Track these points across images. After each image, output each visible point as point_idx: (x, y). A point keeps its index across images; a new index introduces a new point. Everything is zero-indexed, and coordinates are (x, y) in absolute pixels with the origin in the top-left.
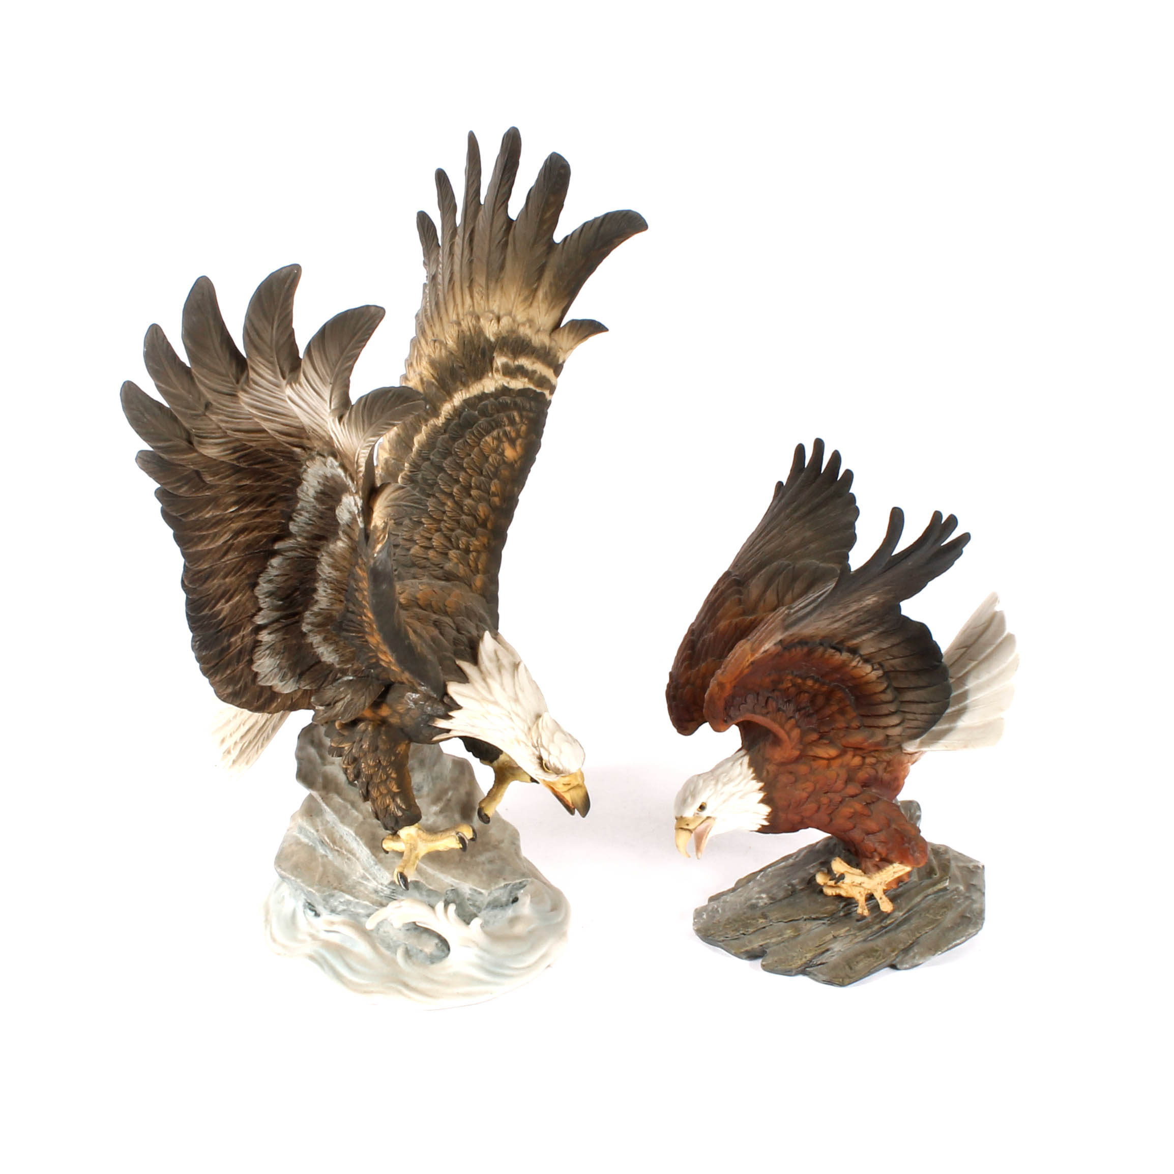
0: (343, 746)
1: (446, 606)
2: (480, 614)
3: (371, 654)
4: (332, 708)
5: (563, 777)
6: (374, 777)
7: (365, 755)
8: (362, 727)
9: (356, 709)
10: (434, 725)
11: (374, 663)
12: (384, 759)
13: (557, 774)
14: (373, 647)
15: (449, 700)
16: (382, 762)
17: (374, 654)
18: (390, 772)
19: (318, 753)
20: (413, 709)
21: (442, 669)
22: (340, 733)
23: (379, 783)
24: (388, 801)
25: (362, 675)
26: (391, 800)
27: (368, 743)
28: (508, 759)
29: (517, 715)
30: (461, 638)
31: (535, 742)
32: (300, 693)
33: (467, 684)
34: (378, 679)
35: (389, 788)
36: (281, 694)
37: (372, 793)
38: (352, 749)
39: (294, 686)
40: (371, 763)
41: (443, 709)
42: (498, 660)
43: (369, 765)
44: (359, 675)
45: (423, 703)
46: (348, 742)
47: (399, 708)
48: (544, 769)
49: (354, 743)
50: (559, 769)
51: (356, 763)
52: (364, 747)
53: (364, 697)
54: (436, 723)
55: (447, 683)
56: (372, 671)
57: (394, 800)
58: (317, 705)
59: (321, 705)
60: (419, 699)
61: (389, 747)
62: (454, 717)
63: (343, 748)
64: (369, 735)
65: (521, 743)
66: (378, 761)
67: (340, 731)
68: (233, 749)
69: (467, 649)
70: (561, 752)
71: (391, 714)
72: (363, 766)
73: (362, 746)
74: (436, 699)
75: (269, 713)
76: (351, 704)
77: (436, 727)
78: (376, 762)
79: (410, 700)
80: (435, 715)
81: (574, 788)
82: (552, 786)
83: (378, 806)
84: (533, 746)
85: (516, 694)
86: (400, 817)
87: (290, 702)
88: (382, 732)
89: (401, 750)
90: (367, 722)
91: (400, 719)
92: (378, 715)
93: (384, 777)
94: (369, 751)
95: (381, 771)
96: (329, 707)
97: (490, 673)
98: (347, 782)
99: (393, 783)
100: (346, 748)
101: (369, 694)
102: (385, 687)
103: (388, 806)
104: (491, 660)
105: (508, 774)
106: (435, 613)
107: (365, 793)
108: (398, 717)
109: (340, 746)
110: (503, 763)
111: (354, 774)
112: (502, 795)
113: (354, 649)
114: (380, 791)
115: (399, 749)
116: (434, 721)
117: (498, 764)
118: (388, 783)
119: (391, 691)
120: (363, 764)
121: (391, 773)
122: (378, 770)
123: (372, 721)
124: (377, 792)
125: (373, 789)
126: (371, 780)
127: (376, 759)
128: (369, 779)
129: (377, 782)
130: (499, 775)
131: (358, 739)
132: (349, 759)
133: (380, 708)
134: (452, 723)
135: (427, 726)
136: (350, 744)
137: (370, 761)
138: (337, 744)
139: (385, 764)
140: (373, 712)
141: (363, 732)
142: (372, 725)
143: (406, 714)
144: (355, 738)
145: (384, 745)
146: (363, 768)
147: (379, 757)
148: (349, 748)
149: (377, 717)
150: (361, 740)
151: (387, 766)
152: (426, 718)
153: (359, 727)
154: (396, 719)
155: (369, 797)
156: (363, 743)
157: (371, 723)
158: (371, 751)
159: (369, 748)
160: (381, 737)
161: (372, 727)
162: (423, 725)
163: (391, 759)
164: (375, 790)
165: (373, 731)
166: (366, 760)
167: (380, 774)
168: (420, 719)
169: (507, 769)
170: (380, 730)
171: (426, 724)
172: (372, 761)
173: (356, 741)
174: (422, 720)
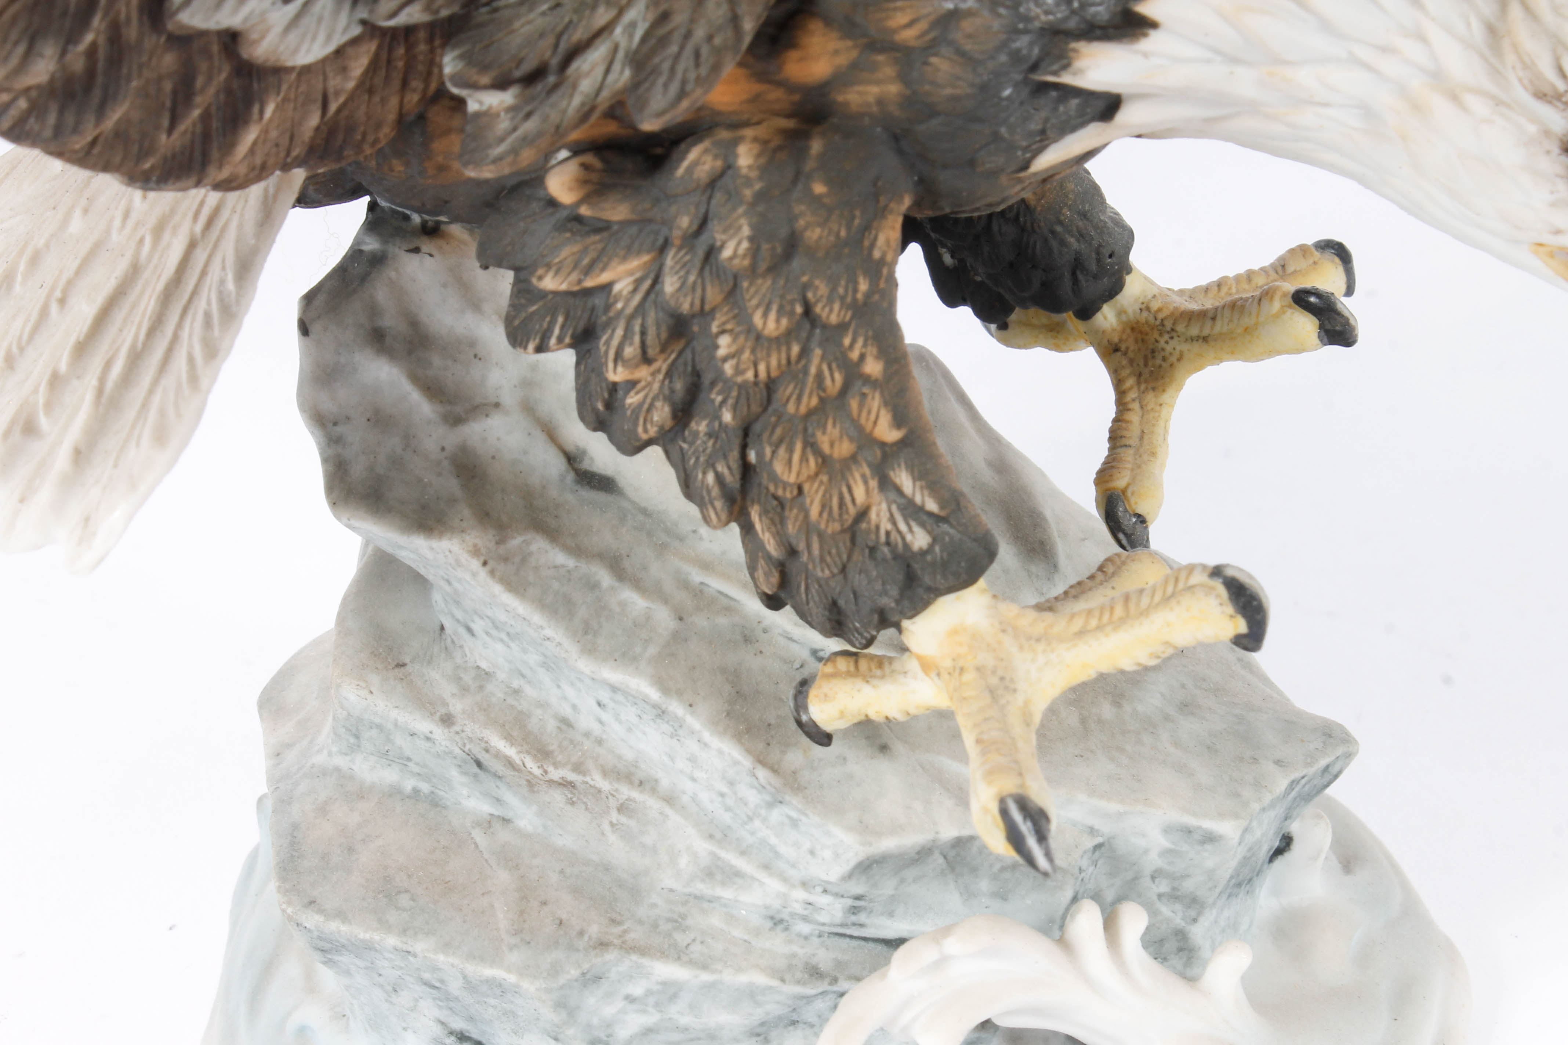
0: (605, 278)
4: (556, 86)
6: (787, 390)
7: (732, 293)
8: (696, 163)
10: (1066, 79)
12: (829, 300)
16: (818, 309)
18: (855, 355)
19: (414, 378)
20: (971, 13)
23: (810, 413)
24: (859, 493)
26: (873, 484)
27: (746, 231)
28: (1155, 290)
32: (359, 65)
35: (860, 429)
36: (279, 71)
37: (779, 467)
38: (656, 280)
39: (343, 18)
40: (771, 325)
43: (759, 337)
46: (629, 252)
47: (901, 19)
49: (662, 250)
51: (678, 346)
52: (727, 253)
54: (1078, 64)
57: (886, 484)
58: (475, 86)
59: (501, 84)
61: (843, 233)
62: (1154, 25)
63: (607, 287)
64: (748, 193)
66: (799, 309)
68: (49, 406)
71: (854, 66)
72: (721, 352)
73: (711, 252)
75: (218, 186)
76: (663, 42)
78: (791, 314)
80: (1072, 24)
83: (808, 528)
86: (923, 553)
87: (314, 120)
88: (810, 165)
90: (724, 134)
91: (903, 78)
92: (782, 83)
93: (834, 381)
94: (753, 268)
95: (818, 352)
96: (539, 87)
99: (875, 401)
100: (623, 286)
103: (863, 514)
107: (732, 479)
108: (889, 71)
109: (589, 283)
110: (1145, 308)
111: (669, 399)
114: (818, 453)
115: (881, 239)
116: (1065, 63)
118: (854, 404)
120: (724, 341)
121: (862, 357)
122: (805, 352)
123: (746, 124)
124: (804, 459)
125: (782, 451)
126: (765, 409)
127: (792, 302)
128: (755, 408)
129: (803, 409)
130: (1131, 362)
131: (685, 222)
132: (643, 333)
133: (793, 45)
134: (1146, 55)
135: (1025, 92)
136: (646, 258)
137: (765, 315)
138: (574, 276)
139: (834, 319)
140: (762, 77)
141: (713, 183)
142: (755, 139)
143: (931, 47)
144: (668, 223)
145: (822, 225)
146: (725, 359)
147: (805, 287)
148: (638, 283)
149: (776, 95)
150: (703, 224)
151: (842, 327)
152: (1031, 44)
153: (685, 164)
154: (878, 82)
155: (754, 492)
156: (719, 237)
157: (749, 132)
158: (763, 266)
159: (754, 252)
160: (808, 190)
161: (756, 148)
162: (1016, 86)
163: (855, 290)
164: (791, 451)
165: (764, 170)
166: (742, 317)
167: (813, 370)
168: (1003, 58)
169: (1168, 325)
170: (801, 154)
171: (1026, 81)
172: (772, 316)
173: (677, 234)
174: (1016, 57)
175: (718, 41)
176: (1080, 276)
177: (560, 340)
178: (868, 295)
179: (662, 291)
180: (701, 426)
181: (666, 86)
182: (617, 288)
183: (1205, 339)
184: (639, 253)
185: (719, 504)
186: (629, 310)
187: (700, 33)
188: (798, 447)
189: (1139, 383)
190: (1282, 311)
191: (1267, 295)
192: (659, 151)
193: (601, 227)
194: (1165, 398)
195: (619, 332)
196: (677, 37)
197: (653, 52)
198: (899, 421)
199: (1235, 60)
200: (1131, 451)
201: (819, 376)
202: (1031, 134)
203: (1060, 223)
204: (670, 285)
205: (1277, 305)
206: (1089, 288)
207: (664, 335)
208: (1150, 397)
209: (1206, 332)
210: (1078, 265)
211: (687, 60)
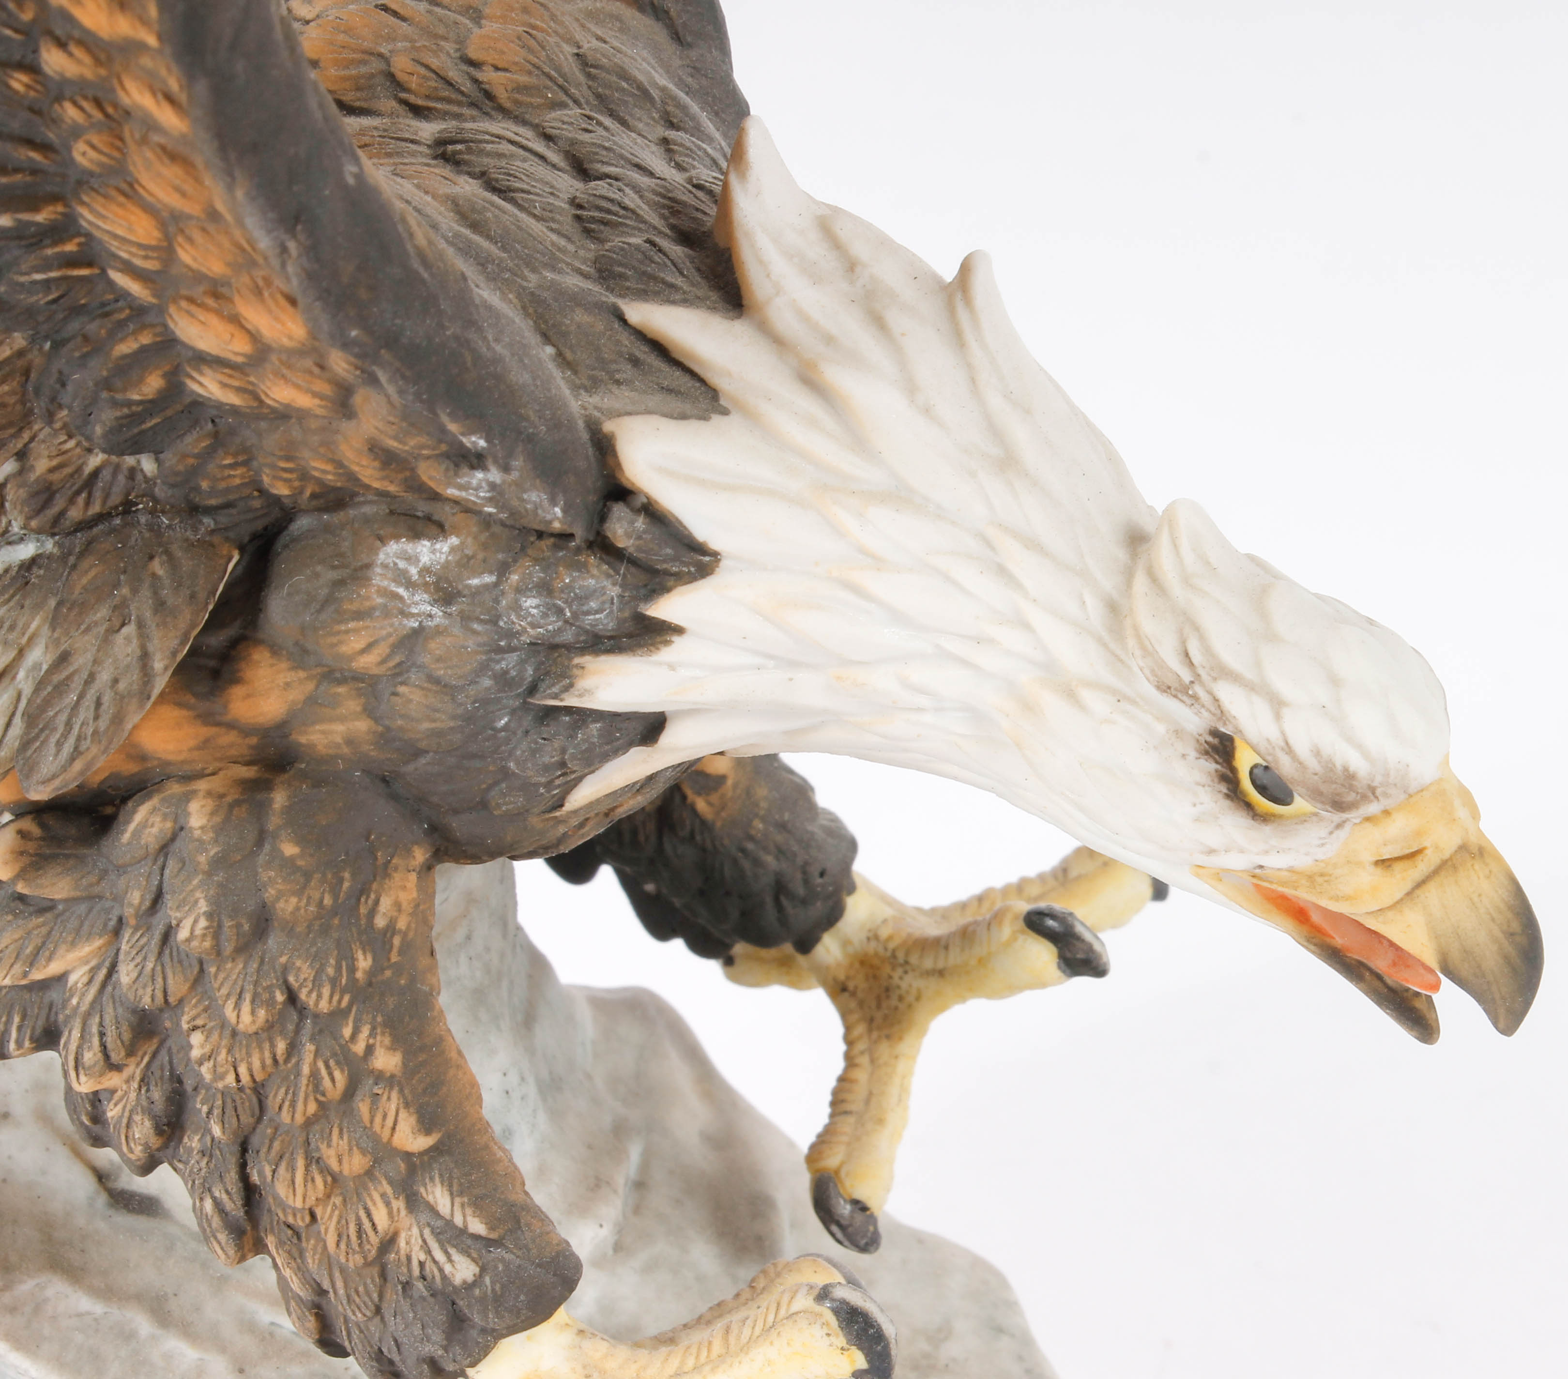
0: (54, 968)
1: (474, 64)
2: (663, 89)
3: (125, 348)
5: (1368, 819)
6: (276, 1097)
7: (200, 981)
8: (144, 825)
9: (98, 703)
10: (571, 701)
11: (152, 406)
12: (317, 983)
13: (1339, 805)
14: (135, 288)
15: (640, 523)
16: (303, 995)
17: (146, 339)
18: (359, 1048)
20: (439, 631)
21: (561, 358)
22: (21, 898)
23: (309, 1123)
24: (381, 1216)
25: (96, 508)
26: (399, 1204)
27: (203, 906)
28: (888, 912)
29: (1033, 545)
30: (617, 196)
31: (1174, 663)
33: (716, 419)
34: (194, 510)
35: (375, 1138)
37: (282, 1190)
38: (112, 969)
40: (246, 1017)
41: (614, 591)
42: (851, 266)
43: (234, 1033)
44: (75, 514)
45: (489, 579)
46: (78, 937)
47: (356, 643)
48: (1248, 806)
49: (117, 932)
50: (1350, 777)
51: (151, 1047)
52: (183, 934)
53: (130, 630)
54: (583, 684)
55: (608, 426)
56: (148, 465)
57: (414, 1202)
60: (465, 563)
61: (328, 901)
62: (679, 630)
63: (61, 978)
64: (202, 859)
65: (1087, 695)
66: (280, 997)
67: (21, 888)
69: (665, 244)
70: (1335, 681)
71: (311, 700)
72: (196, 1053)
73: (169, 934)
74: (565, 537)
76: (61, 689)
77: (582, 716)
78: (270, 1002)
79: (410, 584)
80: (568, 636)
81: (1446, 867)
82: (1303, 895)
83: (328, 1262)
84: (1165, 688)
85: (995, 432)
86: (468, 1287)
88: (274, 822)
89: (398, 905)
90: (175, 789)
91: (369, 712)
92: (231, 726)
93: (335, 1081)
94: (217, 950)
95: (310, 1047)
97: (829, 340)
98: (102, 1199)
99: (392, 1103)
100: (77, 977)
101: (160, 606)
102: (242, 549)
103: (389, 1243)
104: (816, 278)
105: (910, 983)
106: (418, 111)
107: (234, 1207)
108: (353, 705)
109: (37, 975)
110: (873, 936)
111: (149, 1112)
112: (905, 1090)
113: (19, 340)
114: (325, 1170)
115: (385, 904)
116: (569, 682)
117: (846, 943)
118: (363, 1107)
119: (281, 565)
120: (196, 1039)
121: (370, 1050)
122: (293, 1048)
123: (200, 775)
124: (308, 1178)
125: (282, 1170)
126: (259, 1120)
127: (269, 989)
128: (247, 1119)
129: (299, 1119)
130: (861, 1004)
131: (136, 898)
132: (102, 1035)
133: (236, 680)
134: (672, 667)
135: (528, 720)
136: (98, 943)
137: (237, 1006)
138: (18, 969)
139: (324, 1006)
140: (207, 718)
141: (165, 848)
142: (209, 794)
143: (399, 673)
144: (119, 899)
145: (299, 893)
146: (200, 1063)
147: (285, 969)
148: (94, 971)
149: (229, 738)
150: (158, 898)
151: (339, 1014)
152: (522, 662)
153: (132, 827)
154: (342, 719)
155: (265, 1221)
156: (175, 915)
157: (202, 785)
158: (228, 948)
159: (216, 932)
160: (276, 853)
161: (210, 804)
162: (513, 712)
163: (352, 969)
164: (292, 1169)
165: (219, 830)
166: (212, 1009)
167: (306, 1070)
168: (487, 682)
169: (901, 956)
170: (260, 810)
171: (526, 706)
172: (246, 1007)
173: (129, 912)
174: (504, 680)
175: (122, 686)
176: (785, 902)
177: (19, 1044)
178: (372, 973)
179: (117, 984)
180: (193, 1141)
181: (59, 744)
182: (72, 978)
183: (941, 973)
184: (89, 937)
185: (222, 1237)
186: (84, 1008)
187: (104, 676)
188: (300, 1163)
189: (870, 1030)
190: (1013, 938)
191: (997, 917)
192: (109, 810)
193: (46, 907)
194: (903, 1047)
195: (76, 1034)
196: (77, 684)
197: (47, 703)
198: (426, 1124)
199: (794, 664)
200: (851, 1120)
201: (314, 1075)
202: (546, 768)
203: (751, 838)
204: (126, 975)
205: (1007, 930)
206: (799, 916)
207: (127, 1036)
208: (884, 1049)
209: (940, 965)
210: (780, 888)
211: (86, 712)
